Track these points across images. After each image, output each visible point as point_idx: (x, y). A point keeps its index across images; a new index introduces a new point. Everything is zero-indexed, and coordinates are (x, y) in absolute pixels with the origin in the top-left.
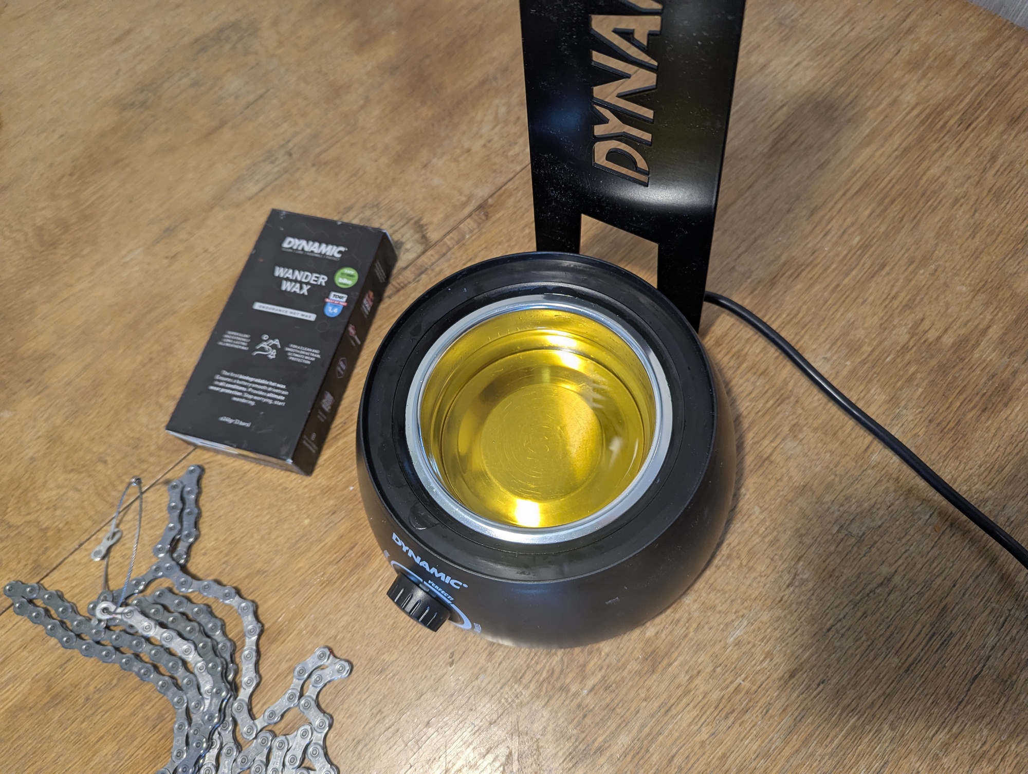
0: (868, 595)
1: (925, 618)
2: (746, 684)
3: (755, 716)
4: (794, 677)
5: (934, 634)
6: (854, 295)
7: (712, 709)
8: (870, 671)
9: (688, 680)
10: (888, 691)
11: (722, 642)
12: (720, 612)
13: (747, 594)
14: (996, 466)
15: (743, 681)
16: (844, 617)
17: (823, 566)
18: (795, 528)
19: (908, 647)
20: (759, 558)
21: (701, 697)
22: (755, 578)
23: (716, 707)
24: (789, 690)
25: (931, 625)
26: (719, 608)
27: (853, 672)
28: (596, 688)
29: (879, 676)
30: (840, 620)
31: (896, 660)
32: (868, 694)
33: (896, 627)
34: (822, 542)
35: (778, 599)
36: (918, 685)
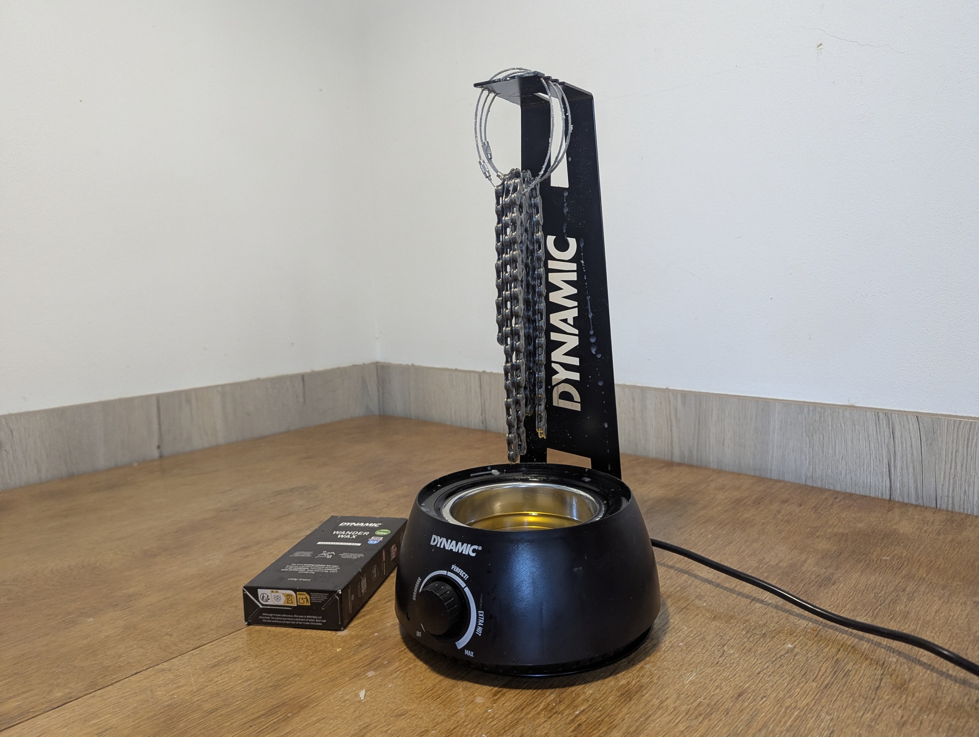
0: (780, 657)
1: (825, 665)
2: (706, 701)
3: (719, 715)
4: (742, 695)
5: (836, 672)
6: (717, 552)
7: (683, 714)
8: (798, 690)
9: (660, 702)
10: (816, 698)
11: (680, 684)
12: (674, 670)
13: (691, 662)
14: (841, 605)
15: (704, 699)
16: (767, 667)
17: (743, 647)
18: (715, 633)
19: (821, 677)
20: (695, 646)
21: (672, 710)
22: (695, 655)
23: (687, 714)
24: (740, 702)
25: (832, 668)
26: (672, 668)
27: (786, 691)
28: (586, 710)
29: (806, 692)
30: (765, 669)
31: (814, 684)
32: (802, 700)
33: (807, 669)
34: (737, 638)
35: (716, 662)
36: (837, 693)
